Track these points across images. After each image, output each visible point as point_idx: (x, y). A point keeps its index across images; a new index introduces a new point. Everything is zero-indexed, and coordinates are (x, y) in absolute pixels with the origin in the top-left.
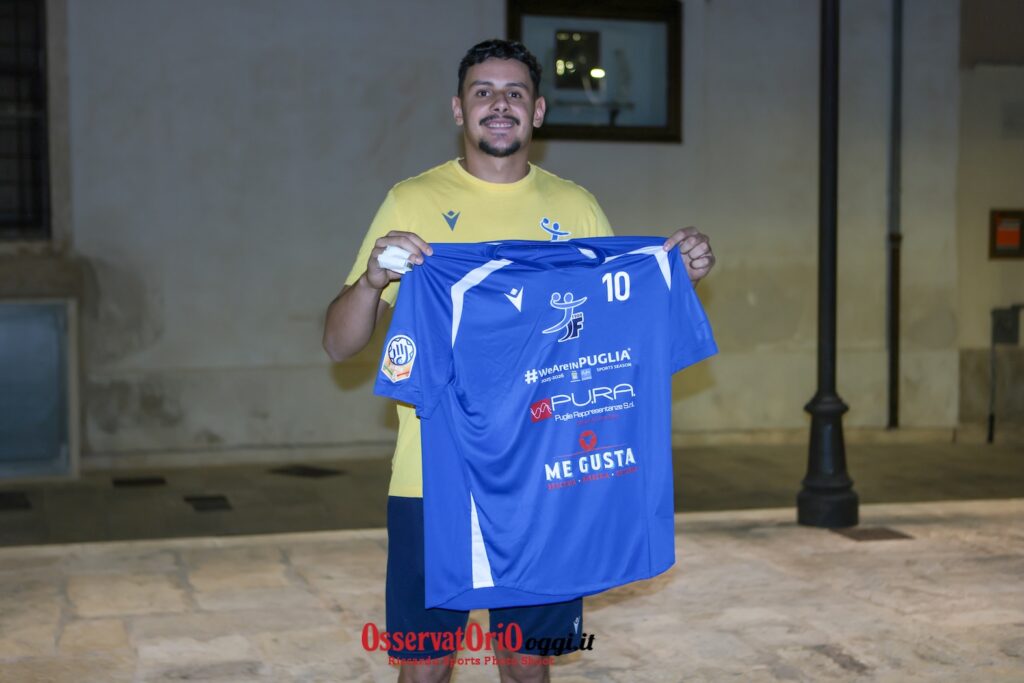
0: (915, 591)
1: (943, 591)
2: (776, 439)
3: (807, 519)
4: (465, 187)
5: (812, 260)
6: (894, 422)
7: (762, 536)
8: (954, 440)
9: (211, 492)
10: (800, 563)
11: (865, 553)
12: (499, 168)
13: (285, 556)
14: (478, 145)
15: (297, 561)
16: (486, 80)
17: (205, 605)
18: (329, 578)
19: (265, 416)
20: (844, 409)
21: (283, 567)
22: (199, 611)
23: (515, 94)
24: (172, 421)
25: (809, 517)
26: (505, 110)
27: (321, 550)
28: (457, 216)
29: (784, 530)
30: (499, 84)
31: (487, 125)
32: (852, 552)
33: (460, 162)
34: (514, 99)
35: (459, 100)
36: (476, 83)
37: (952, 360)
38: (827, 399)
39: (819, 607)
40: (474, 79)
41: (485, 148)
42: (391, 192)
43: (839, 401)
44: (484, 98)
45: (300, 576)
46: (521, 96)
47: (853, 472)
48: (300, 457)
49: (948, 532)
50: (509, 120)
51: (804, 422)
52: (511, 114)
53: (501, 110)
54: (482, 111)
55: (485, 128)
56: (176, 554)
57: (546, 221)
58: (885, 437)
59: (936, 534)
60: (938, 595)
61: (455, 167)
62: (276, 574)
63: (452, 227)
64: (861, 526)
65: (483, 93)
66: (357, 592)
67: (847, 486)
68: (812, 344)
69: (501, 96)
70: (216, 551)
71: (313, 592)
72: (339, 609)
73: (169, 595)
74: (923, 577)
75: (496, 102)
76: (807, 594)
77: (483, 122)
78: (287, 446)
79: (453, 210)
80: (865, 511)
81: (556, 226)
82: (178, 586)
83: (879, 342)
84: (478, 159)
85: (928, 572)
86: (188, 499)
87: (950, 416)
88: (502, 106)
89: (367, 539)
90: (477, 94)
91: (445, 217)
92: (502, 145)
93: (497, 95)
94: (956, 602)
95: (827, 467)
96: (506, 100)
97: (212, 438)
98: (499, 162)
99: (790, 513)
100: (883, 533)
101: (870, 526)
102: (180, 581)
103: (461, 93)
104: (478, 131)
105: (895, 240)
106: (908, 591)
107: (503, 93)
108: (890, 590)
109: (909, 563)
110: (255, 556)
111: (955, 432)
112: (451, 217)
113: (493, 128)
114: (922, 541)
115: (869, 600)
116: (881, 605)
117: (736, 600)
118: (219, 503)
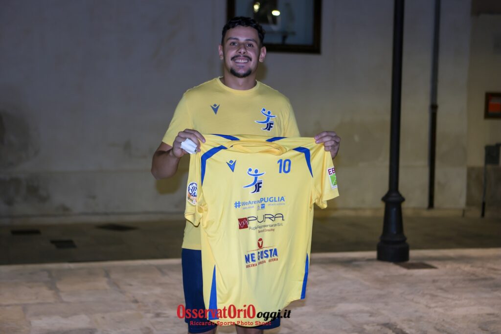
0: (436, 296)
1: (451, 296)
2: (368, 213)
3: (382, 257)
4: (223, 91)
5: (387, 118)
6: (431, 205)
7: (358, 266)
8: (463, 215)
9: (65, 238)
10: (378, 280)
11: (411, 276)
12: (241, 84)
13: (107, 273)
14: (230, 70)
15: (114, 276)
16: (235, 37)
17: (65, 299)
18: (131, 285)
19: (94, 197)
20: (403, 200)
21: (106, 279)
22: (62, 302)
23: (250, 45)
24: (44, 199)
25: (383, 257)
26: (244, 53)
27: (126, 270)
28: (218, 107)
29: (370, 263)
30: (242, 39)
31: (234, 60)
32: (405, 275)
33: (220, 79)
34: (249, 47)
35: (222, 47)
36: (230, 38)
37: (463, 172)
38: (394, 194)
39: (386, 304)
40: (229, 37)
41: (233, 73)
42: (185, 94)
43: (400, 195)
44: (234, 46)
45: (115, 284)
46: (253, 46)
47: (407, 232)
48: (113, 220)
49: (455, 265)
50: (246, 58)
51: (382, 205)
52: (247, 55)
53: (242, 53)
54: (233, 53)
55: (233, 61)
56: (49, 271)
57: (264, 110)
58: (427, 213)
59: (450, 266)
60: (448, 298)
61: (218, 82)
62: (102, 283)
63: (216, 113)
64: (410, 261)
65: (234, 43)
66: (145, 293)
67: (404, 240)
68: (387, 163)
69: (242, 46)
70: (70, 270)
71: (122, 292)
72: (136, 301)
73: (46, 293)
74: (441, 289)
75: (240, 48)
76: (380, 296)
77: (233, 59)
78: (106, 214)
79: (216, 104)
80: (413, 253)
81: (269, 113)
82: (51, 289)
83: (424, 163)
84: (230, 78)
85: (444, 286)
86: (53, 242)
87: (462, 202)
88: (243, 51)
89: (150, 265)
90: (231, 44)
91: (212, 107)
92: (242, 72)
93: (240, 45)
94: (457, 302)
95: (393, 229)
96: (245, 49)
97: (65, 209)
98: (241, 81)
99: (373, 254)
100: (422, 265)
101: (414, 262)
102: (52, 286)
103: (223, 44)
104: (230, 63)
105: (434, 108)
106: (433, 296)
107: (244, 44)
108: (424, 295)
109: (434, 281)
110: (91, 273)
111: (464, 211)
112: (215, 107)
113: (238, 63)
114: (442, 271)
115: (412, 300)
116: (418, 303)
117: (343, 299)
118: (69, 244)
